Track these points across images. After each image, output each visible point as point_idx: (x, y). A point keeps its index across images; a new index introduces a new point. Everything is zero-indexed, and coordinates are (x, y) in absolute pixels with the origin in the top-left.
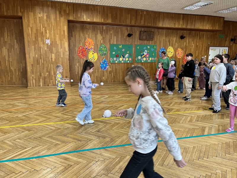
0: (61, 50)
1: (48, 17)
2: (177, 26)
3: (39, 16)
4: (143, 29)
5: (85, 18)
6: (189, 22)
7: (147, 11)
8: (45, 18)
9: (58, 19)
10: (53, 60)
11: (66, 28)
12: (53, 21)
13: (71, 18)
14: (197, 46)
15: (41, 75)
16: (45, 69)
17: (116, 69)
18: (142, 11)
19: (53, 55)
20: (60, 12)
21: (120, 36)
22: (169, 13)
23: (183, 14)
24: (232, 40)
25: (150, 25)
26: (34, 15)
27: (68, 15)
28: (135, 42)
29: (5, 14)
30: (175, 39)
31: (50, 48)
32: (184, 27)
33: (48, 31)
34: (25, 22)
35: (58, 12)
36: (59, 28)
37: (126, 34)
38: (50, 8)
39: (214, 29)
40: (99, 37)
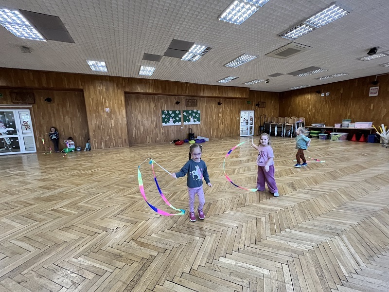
0: (119, 117)
1: (107, 89)
2: (214, 95)
3: (99, 88)
4: (188, 98)
5: (139, 89)
6: (223, 92)
7: (190, 84)
8: (104, 90)
9: (116, 91)
10: (113, 125)
11: (123, 98)
12: (111, 93)
13: (127, 90)
14: (231, 110)
15: (102, 139)
16: (106, 133)
17: (168, 131)
18: (187, 83)
19: (113, 121)
20: (117, 86)
21: (169, 104)
22: (208, 85)
23: (219, 86)
24: (257, 105)
25: (193, 94)
26: (95, 88)
27: (125, 87)
28: (182, 108)
29: (67, 87)
30: (214, 105)
31: (110, 115)
32: (220, 95)
33: (107, 101)
34: (86, 94)
35: (115, 86)
36: (117, 98)
37: (175, 102)
38: (108, 82)
39: (243, 97)
40: (152, 105)
